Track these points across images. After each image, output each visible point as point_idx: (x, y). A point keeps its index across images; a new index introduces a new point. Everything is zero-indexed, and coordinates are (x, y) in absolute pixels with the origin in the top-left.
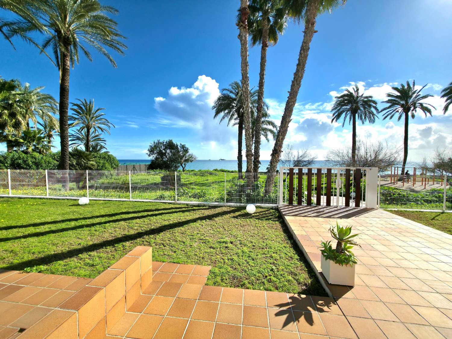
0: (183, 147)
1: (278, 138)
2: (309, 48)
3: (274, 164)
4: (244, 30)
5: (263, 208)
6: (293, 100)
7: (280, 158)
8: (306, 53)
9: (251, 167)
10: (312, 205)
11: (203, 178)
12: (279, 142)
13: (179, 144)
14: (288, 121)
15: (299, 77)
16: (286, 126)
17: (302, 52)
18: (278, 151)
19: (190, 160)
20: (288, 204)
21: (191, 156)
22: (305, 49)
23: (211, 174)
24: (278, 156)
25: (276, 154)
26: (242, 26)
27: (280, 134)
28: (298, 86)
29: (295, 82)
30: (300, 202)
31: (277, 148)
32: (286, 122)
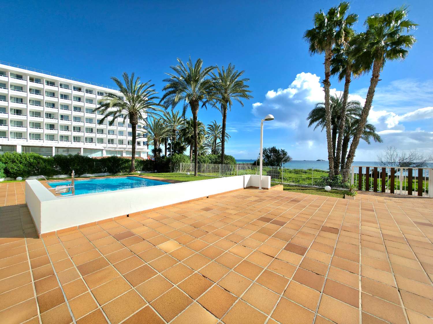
0: (283, 151)
1: (351, 148)
2: (374, 91)
3: (348, 164)
4: (327, 85)
5: (337, 190)
6: (362, 124)
7: (353, 160)
8: (371, 95)
9: (332, 166)
10: (378, 192)
11: (298, 175)
12: (351, 150)
13: (280, 150)
14: (358, 137)
15: (366, 109)
16: (357, 140)
17: (369, 94)
18: (351, 156)
19: (287, 160)
20: (358, 190)
21: (288, 158)
22: (370, 93)
23: (305, 172)
24: (351, 159)
25: (349, 158)
26: (325, 83)
27: (353, 145)
28: (366, 116)
29: (363, 113)
30: (367, 189)
31: (350, 154)
32: (357, 138)
